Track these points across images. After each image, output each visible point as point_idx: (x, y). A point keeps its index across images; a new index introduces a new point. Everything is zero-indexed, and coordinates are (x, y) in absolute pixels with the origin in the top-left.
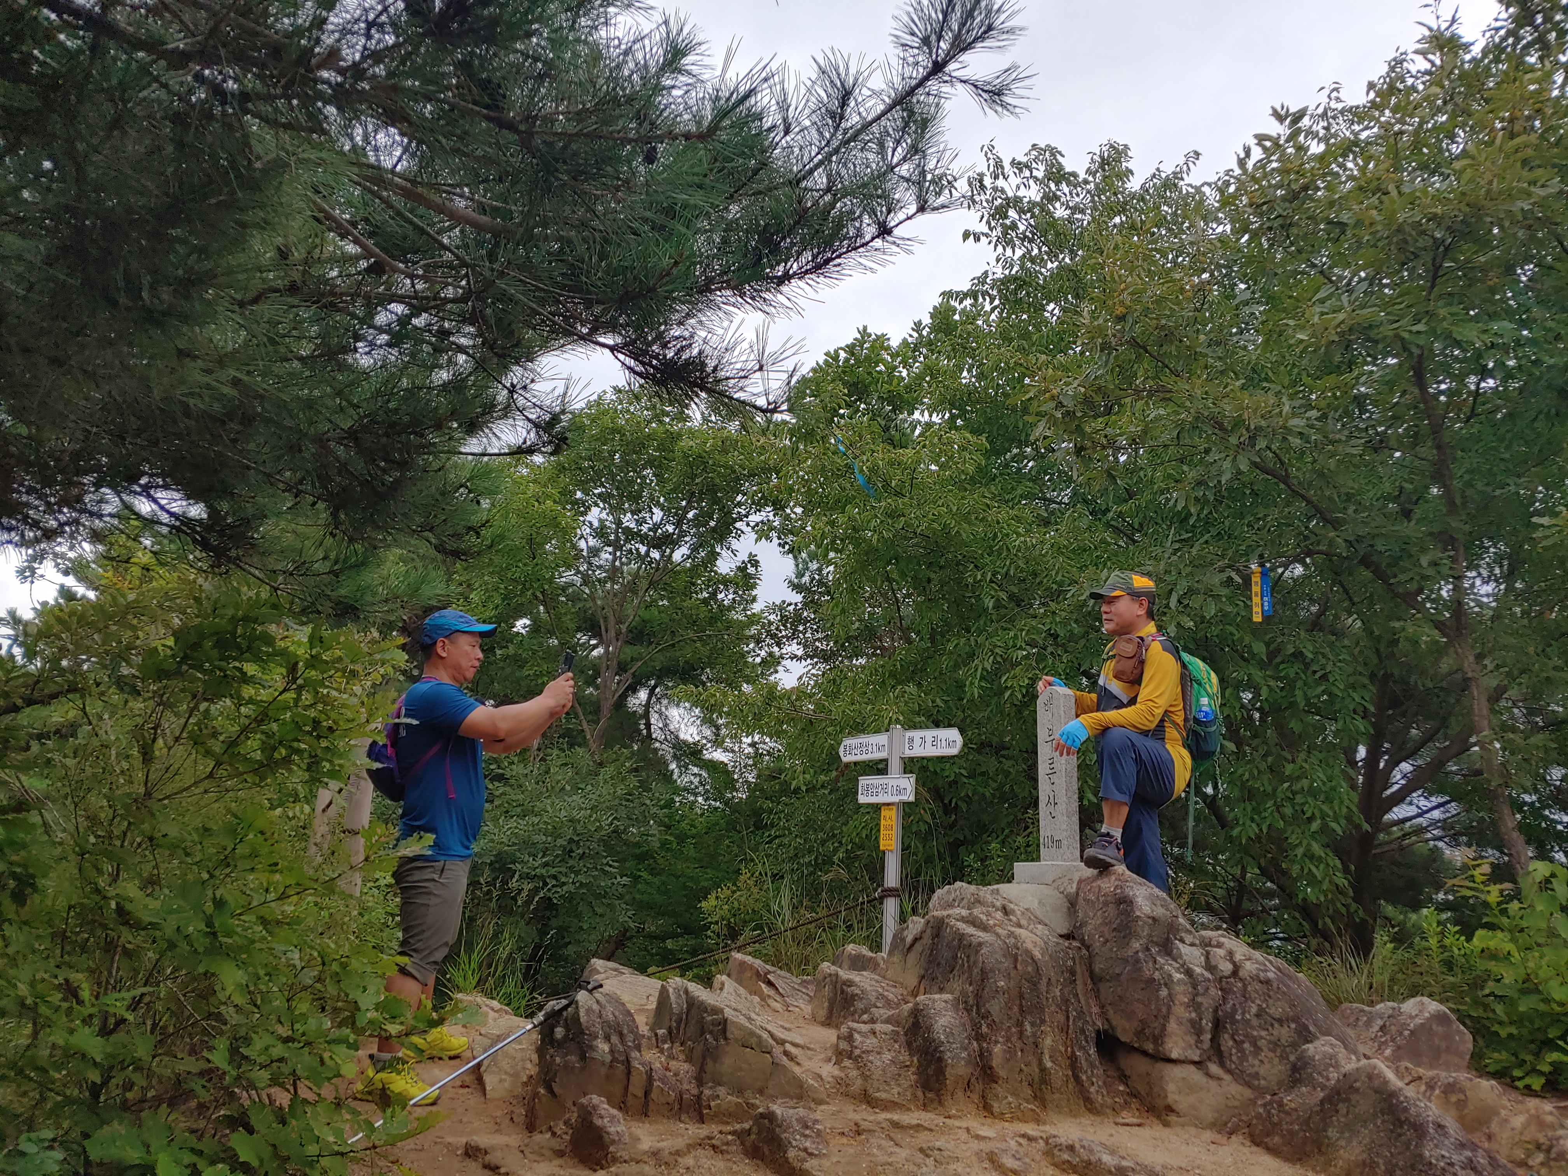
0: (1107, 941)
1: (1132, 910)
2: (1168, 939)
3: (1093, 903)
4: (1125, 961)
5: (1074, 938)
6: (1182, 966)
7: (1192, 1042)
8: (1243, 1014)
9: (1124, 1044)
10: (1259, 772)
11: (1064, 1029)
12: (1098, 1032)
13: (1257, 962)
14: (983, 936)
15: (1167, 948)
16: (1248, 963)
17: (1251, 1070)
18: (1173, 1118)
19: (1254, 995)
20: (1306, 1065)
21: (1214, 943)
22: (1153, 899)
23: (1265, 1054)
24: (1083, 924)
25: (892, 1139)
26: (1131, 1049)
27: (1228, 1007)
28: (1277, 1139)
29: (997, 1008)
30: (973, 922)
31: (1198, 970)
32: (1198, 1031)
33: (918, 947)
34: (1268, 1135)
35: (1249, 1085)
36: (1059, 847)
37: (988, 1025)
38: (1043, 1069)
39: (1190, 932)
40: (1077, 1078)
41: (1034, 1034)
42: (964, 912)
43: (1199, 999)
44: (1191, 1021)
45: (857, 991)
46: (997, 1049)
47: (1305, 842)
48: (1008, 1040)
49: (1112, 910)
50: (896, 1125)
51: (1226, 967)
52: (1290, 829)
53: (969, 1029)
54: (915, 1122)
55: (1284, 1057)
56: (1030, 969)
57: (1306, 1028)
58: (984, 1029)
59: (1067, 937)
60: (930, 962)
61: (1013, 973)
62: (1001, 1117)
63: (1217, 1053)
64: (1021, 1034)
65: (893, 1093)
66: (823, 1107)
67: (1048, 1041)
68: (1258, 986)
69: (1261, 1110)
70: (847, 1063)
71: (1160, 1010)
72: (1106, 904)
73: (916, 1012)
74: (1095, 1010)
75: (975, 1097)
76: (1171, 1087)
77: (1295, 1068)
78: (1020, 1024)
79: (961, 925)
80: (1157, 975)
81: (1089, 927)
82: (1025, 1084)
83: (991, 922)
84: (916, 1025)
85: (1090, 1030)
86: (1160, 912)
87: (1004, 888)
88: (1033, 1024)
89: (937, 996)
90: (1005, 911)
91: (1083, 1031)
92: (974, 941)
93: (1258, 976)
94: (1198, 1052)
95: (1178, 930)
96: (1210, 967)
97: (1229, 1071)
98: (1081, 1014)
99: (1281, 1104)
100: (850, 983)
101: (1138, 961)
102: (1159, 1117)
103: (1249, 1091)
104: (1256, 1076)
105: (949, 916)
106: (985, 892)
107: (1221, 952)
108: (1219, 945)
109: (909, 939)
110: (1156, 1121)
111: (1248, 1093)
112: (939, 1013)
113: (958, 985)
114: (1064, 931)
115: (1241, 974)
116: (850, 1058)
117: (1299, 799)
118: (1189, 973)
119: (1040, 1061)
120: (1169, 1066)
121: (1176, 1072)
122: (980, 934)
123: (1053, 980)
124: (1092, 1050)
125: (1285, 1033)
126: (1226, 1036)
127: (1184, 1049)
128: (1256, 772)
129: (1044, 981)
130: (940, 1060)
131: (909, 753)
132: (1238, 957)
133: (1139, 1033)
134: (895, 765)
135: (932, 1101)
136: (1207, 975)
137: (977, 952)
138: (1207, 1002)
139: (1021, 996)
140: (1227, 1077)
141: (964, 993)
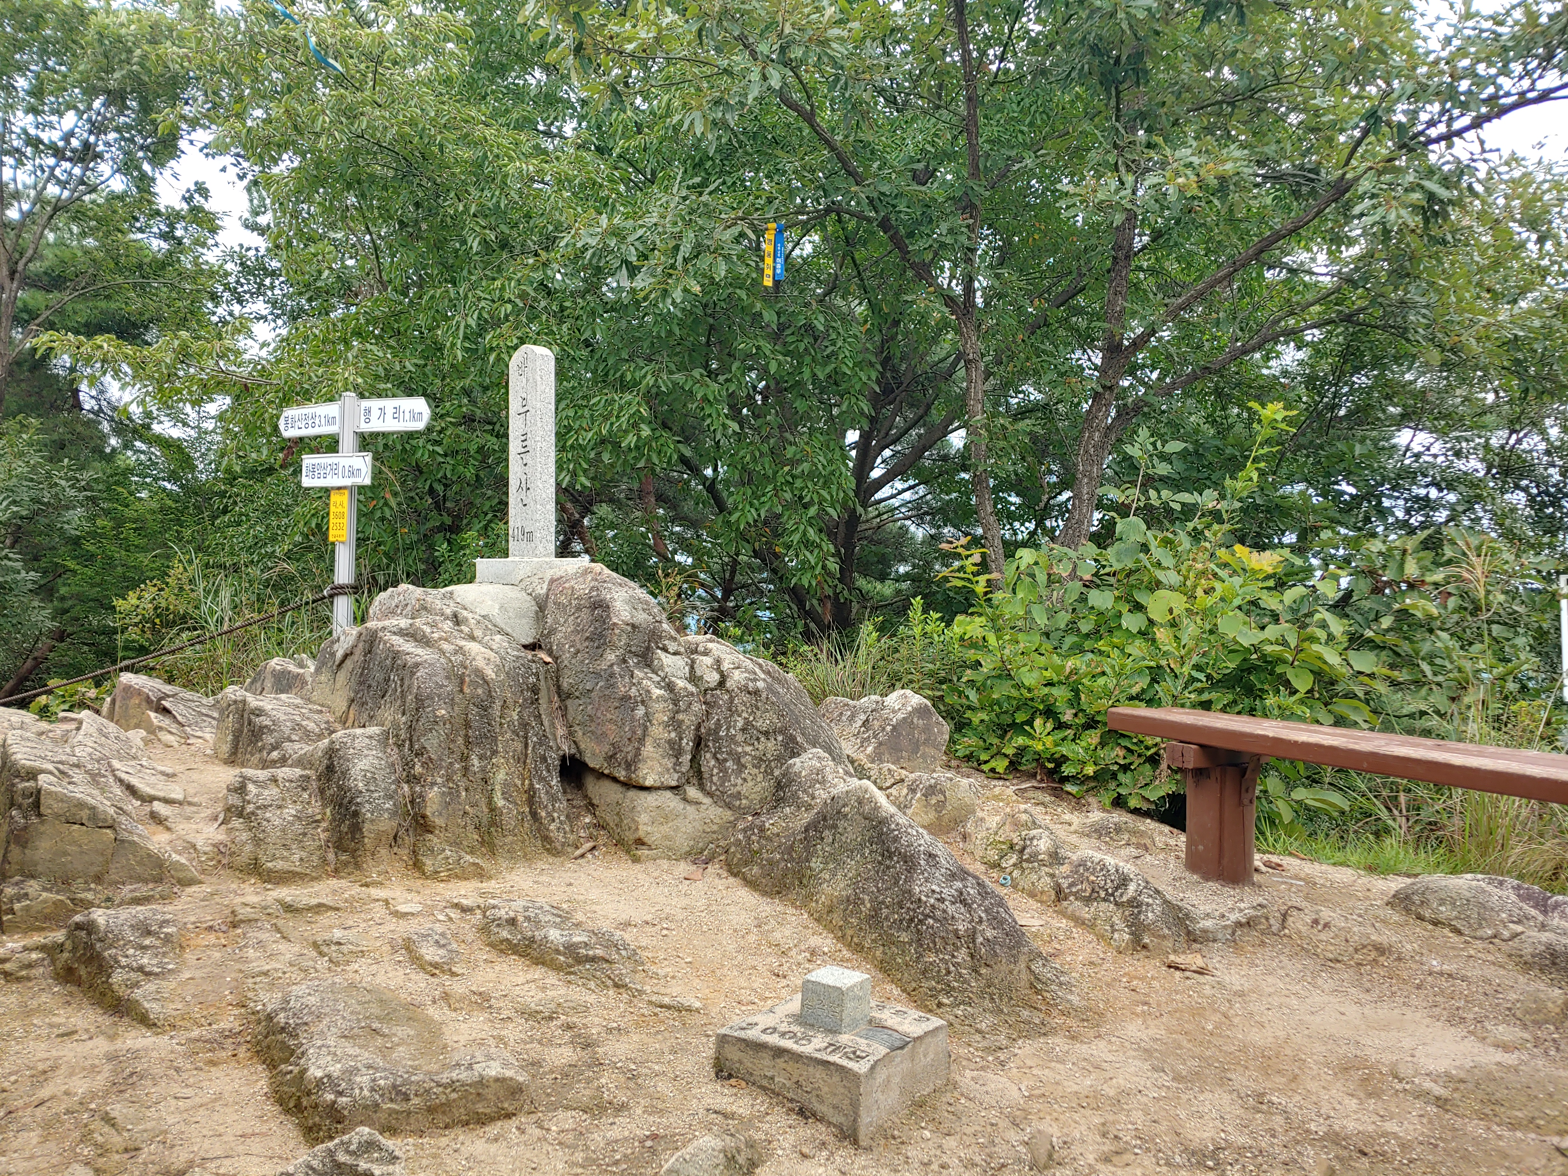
0: (578, 651)
1: (608, 616)
2: (648, 648)
3: (565, 607)
4: (597, 675)
5: (540, 647)
6: (663, 679)
7: (670, 765)
8: (728, 729)
9: (593, 770)
10: (762, 454)
11: (522, 759)
12: (563, 758)
13: (747, 671)
14: (422, 653)
15: (646, 659)
16: (737, 673)
17: (734, 790)
18: (643, 852)
19: (741, 708)
20: (791, 781)
21: (701, 649)
22: (634, 604)
23: (750, 770)
24: (552, 632)
25: (278, 931)
26: (600, 775)
27: (712, 724)
28: (756, 869)
29: (435, 742)
30: (412, 635)
31: (681, 683)
32: (676, 751)
33: (349, 664)
34: (746, 864)
35: (729, 806)
36: (530, 540)
37: (423, 765)
38: (492, 809)
39: (675, 639)
40: (534, 815)
41: (483, 770)
42: (404, 623)
43: (681, 716)
44: (670, 742)
45: (268, 722)
46: (433, 794)
47: (802, 527)
48: (449, 779)
49: (585, 614)
50: (289, 908)
51: (713, 678)
52: (787, 513)
53: (399, 768)
54: (314, 901)
55: (768, 772)
56: (480, 691)
57: (793, 739)
58: (418, 769)
59: (533, 647)
60: (361, 683)
61: (458, 698)
62: (435, 876)
63: (697, 774)
64: (466, 769)
65: (294, 860)
66: (190, 890)
67: (501, 776)
68: (746, 698)
69: (741, 837)
70: (237, 823)
71: (634, 733)
72: (579, 609)
73: (331, 753)
74: (561, 731)
75: (404, 853)
76: (644, 818)
77: (779, 786)
78: (464, 758)
79: (397, 641)
80: (633, 692)
81: (559, 635)
82: (470, 828)
83: (436, 635)
84: (330, 768)
85: (554, 759)
86: (641, 617)
87: (461, 590)
88: (481, 758)
89: (359, 731)
90: (457, 620)
91: (544, 759)
92: (410, 661)
93: (746, 687)
94: (676, 776)
95: (660, 637)
96: (693, 678)
97: (710, 794)
98: (543, 739)
99: (762, 829)
100: (259, 712)
101: (612, 675)
102: (628, 852)
103: (729, 813)
104: (738, 796)
105: (384, 628)
106: (434, 596)
107: (708, 660)
108: (706, 653)
109: (339, 655)
110: (625, 857)
111: (728, 815)
112: (360, 754)
113: (389, 714)
114: (530, 640)
115: (728, 684)
116: (240, 815)
117: (799, 483)
118: (670, 687)
119: (490, 799)
120: (643, 794)
121: (650, 800)
122: (420, 651)
123: (510, 702)
124: (555, 782)
125: (771, 747)
126: (708, 755)
127: (661, 774)
128: (757, 454)
129: (498, 704)
130: (356, 814)
131: (365, 428)
132: (725, 666)
133: (610, 758)
134: (348, 442)
135: (346, 864)
136: (691, 688)
137: (413, 674)
138: (688, 720)
139: (467, 725)
140: (707, 800)
141: (395, 725)
